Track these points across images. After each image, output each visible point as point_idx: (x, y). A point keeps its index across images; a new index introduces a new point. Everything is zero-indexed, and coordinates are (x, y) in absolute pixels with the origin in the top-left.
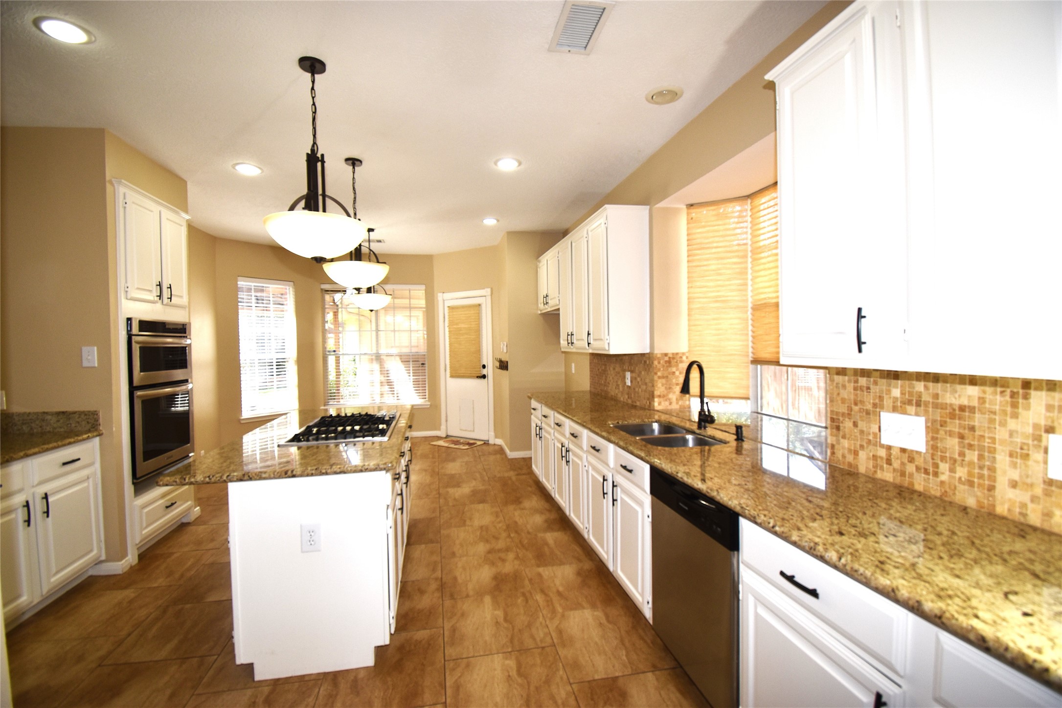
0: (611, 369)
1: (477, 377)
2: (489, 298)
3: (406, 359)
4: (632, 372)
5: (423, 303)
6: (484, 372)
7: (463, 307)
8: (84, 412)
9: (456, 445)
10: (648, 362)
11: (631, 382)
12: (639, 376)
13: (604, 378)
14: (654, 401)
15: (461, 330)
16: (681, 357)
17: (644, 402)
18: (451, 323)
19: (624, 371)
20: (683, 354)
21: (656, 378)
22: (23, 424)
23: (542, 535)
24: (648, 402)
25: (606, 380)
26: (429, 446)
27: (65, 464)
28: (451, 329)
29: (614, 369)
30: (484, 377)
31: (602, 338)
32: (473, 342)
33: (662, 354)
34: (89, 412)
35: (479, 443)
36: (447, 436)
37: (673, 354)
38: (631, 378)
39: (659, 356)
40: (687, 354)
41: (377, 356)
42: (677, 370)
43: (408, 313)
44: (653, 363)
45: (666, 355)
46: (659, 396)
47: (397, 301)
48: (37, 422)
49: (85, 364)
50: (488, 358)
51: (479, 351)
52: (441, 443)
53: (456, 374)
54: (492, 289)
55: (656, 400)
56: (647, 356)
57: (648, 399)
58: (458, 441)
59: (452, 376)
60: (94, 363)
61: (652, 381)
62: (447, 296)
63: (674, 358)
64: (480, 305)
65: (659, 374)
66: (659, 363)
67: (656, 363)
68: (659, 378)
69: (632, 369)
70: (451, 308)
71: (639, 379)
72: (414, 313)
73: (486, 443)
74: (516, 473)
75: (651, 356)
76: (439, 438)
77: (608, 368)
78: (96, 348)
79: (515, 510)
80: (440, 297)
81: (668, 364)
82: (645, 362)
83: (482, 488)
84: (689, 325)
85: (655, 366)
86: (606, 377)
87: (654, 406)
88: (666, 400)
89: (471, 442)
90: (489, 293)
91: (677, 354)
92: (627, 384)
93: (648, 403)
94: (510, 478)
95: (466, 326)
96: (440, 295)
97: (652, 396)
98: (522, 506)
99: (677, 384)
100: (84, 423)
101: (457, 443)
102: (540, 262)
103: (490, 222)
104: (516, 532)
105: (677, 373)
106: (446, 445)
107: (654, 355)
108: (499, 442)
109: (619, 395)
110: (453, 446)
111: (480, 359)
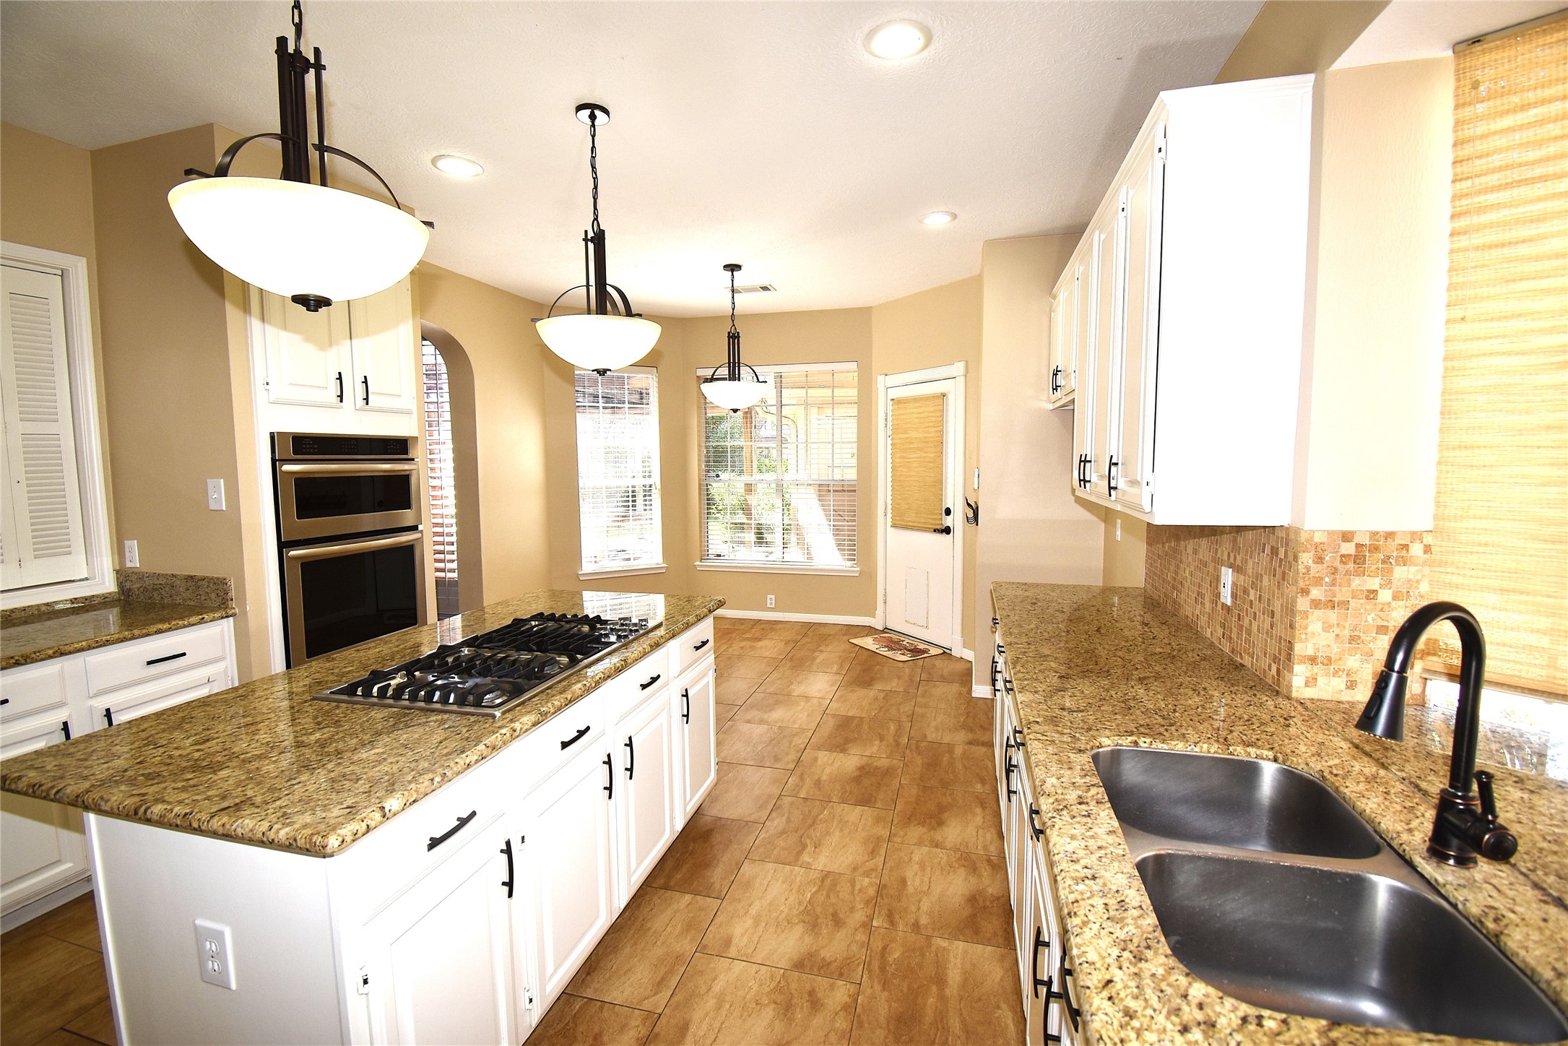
0: (1190, 550)
1: (935, 531)
2: (961, 380)
3: (824, 489)
4: (1238, 570)
5: (853, 393)
6: (948, 521)
7: (916, 399)
8: (212, 578)
9: (891, 649)
10: (1281, 555)
11: (1234, 596)
12: (1254, 585)
13: (1172, 568)
14: (1291, 671)
15: (911, 443)
16: (1406, 547)
17: (1265, 662)
18: (896, 429)
19: (1219, 562)
20: (1416, 536)
21: (1302, 603)
22: (154, 590)
23: (944, 944)
24: (1274, 667)
25: (1177, 573)
26: (846, 646)
27: (149, 663)
28: (895, 441)
29: (1195, 552)
30: (947, 530)
31: (1139, 479)
32: (932, 465)
33: (1331, 533)
34: (218, 579)
35: (934, 651)
36: (886, 630)
37: (1374, 534)
38: (1234, 584)
39: (1318, 538)
40: (1428, 539)
41: (777, 485)
42: (1387, 584)
43: (828, 411)
44: (1296, 558)
45: (1347, 537)
46: (1313, 660)
47: (838, 392)
48: (167, 589)
49: (213, 506)
50: (954, 498)
51: (939, 483)
52: (869, 643)
53: (901, 524)
54: (967, 362)
55: (1298, 668)
56: (1282, 534)
57: (1275, 659)
58: (898, 642)
59: (894, 526)
60: (222, 506)
61: (1290, 610)
62: (892, 380)
63: (1375, 549)
64: (944, 395)
65: (1316, 593)
66: (1319, 560)
67: (1306, 559)
68: (1316, 604)
69: (1238, 562)
70: (897, 402)
71: (1252, 595)
72: (840, 411)
73: (946, 654)
74: (970, 736)
75: (1292, 536)
76: (870, 631)
77: (1182, 548)
78: (222, 480)
79: (920, 843)
80: (881, 382)
81: (1351, 566)
82: (1274, 551)
83: (884, 763)
84: (1443, 447)
85: (1302, 569)
86: (1178, 567)
87: (1290, 686)
88: (1335, 673)
89: (921, 646)
90: (962, 371)
91: (1390, 535)
92: (1223, 600)
93: (1274, 671)
94: (950, 748)
95: (920, 435)
96: (881, 378)
97: (1285, 657)
98: (938, 836)
99: (1382, 630)
100: (213, 596)
101: (893, 645)
102: (1054, 297)
103: (937, 221)
104: (890, 916)
105: (1385, 596)
106: (873, 647)
107: (1303, 537)
108: (969, 655)
109: (1203, 621)
110: (884, 652)
111: (940, 497)
